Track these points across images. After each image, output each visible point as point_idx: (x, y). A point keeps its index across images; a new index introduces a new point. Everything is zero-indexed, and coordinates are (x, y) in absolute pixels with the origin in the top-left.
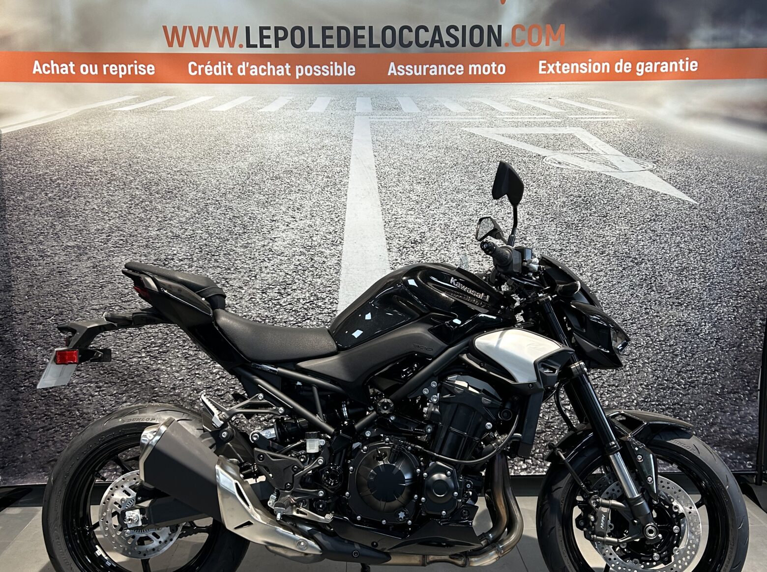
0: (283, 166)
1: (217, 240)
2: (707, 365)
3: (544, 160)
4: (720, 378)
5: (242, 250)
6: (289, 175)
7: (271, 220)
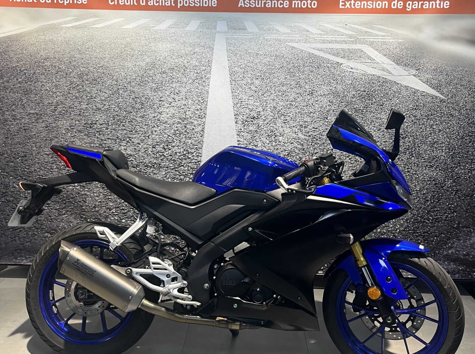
0: (168, 65)
1: (124, 112)
2: (448, 208)
3: (341, 66)
4: (457, 217)
5: (140, 119)
6: (172, 71)
7: (159, 100)
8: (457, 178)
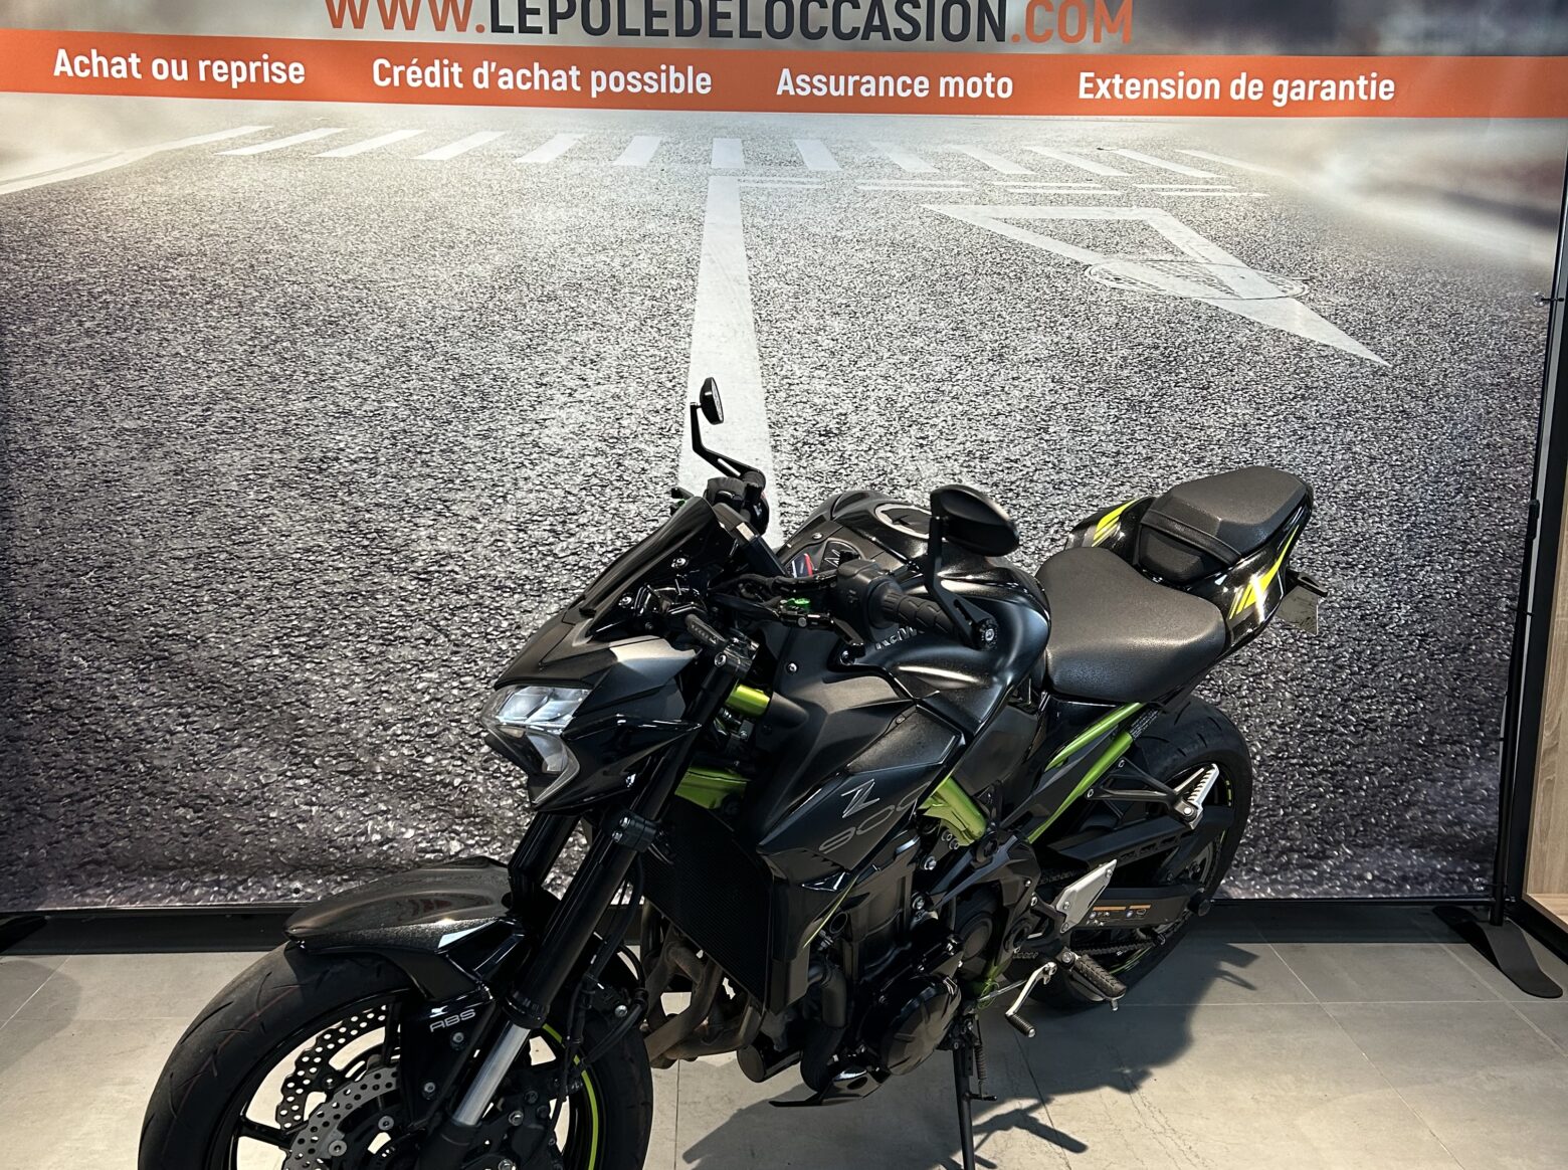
0: (564, 274)
1: (427, 422)
2: (1401, 687)
3: (1086, 273)
4: (1425, 714)
5: (478, 443)
6: (575, 293)
7: (536, 382)
8: (1425, 597)
